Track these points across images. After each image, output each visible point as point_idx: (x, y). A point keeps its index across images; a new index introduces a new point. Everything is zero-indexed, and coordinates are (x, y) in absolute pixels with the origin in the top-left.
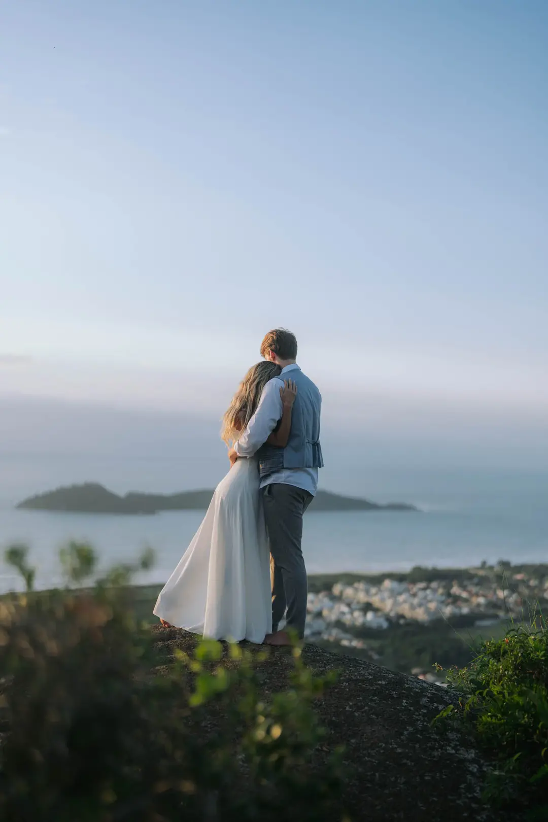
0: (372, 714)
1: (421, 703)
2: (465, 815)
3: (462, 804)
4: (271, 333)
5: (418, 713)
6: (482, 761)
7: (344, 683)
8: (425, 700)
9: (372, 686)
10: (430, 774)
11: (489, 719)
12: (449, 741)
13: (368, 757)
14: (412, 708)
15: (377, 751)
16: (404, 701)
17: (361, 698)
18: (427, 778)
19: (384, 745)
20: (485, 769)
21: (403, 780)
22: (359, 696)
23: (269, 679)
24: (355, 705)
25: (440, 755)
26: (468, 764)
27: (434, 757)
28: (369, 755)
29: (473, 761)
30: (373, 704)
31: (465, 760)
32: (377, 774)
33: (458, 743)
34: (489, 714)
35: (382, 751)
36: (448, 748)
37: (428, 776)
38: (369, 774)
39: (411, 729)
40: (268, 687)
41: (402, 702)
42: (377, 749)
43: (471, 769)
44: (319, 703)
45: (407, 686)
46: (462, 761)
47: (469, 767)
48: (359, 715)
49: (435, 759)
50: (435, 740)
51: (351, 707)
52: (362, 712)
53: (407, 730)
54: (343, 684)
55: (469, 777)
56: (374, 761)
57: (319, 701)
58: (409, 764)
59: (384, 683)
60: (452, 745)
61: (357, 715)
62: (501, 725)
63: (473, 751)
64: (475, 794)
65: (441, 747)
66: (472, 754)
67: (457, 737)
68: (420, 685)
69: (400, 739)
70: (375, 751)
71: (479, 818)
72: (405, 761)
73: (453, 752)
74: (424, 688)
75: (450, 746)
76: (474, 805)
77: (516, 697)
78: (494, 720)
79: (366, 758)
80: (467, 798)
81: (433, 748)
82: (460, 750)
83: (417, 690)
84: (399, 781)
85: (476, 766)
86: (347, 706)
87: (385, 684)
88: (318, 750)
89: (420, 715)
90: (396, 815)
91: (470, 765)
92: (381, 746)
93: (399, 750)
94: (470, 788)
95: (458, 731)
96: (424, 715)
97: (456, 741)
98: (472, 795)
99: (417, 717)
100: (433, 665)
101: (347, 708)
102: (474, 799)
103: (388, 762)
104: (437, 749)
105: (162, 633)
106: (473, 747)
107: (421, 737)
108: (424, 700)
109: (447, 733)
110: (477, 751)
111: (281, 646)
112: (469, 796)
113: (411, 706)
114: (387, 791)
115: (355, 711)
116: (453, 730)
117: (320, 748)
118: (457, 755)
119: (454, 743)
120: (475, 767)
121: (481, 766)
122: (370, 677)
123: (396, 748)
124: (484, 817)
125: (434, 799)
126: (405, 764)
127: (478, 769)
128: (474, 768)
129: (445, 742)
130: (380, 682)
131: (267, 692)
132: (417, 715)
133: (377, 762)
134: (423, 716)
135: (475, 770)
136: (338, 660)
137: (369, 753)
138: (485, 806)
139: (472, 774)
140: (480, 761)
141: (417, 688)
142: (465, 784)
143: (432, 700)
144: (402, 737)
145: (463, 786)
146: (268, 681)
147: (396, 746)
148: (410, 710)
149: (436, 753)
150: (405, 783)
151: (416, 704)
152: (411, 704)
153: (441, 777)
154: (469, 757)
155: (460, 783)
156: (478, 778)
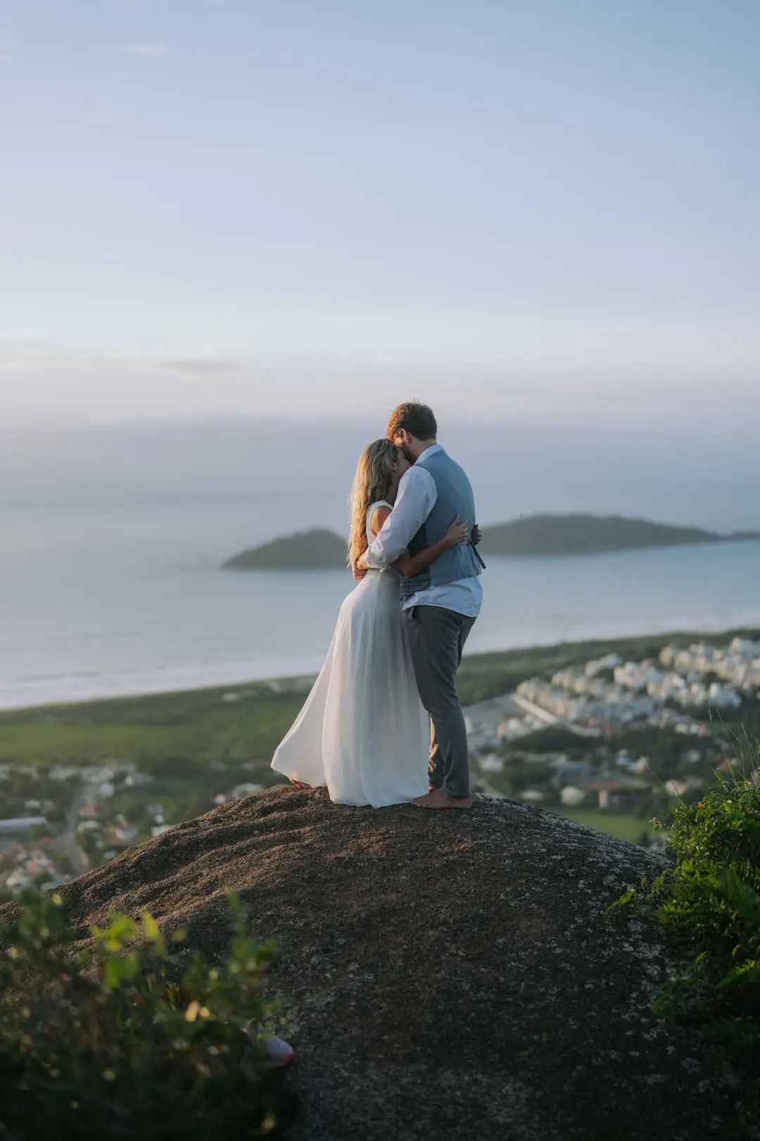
0: (533, 902)
1: (604, 883)
2: (629, 1033)
3: (628, 1018)
4: (403, 407)
5: (595, 898)
6: (667, 961)
7: (507, 861)
8: (611, 878)
9: (542, 861)
10: (593, 981)
11: (672, 909)
12: (629, 934)
13: (515, 961)
14: (590, 891)
15: (529, 953)
16: (582, 881)
17: (524, 881)
18: (587, 986)
19: (540, 944)
20: (668, 971)
21: (556, 990)
22: (520, 878)
23: (409, 860)
24: (512, 891)
25: (611, 954)
26: (645, 965)
27: (603, 958)
28: (519, 960)
29: (658, 961)
30: (538, 889)
31: (644, 959)
32: (523, 984)
33: (640, 937)
34: (674, 901)
35: (536, 953)
36: (626, 945)
37: (590, 983)
38: (513, 984)
39: (580, 921)
40: (406, 871)
41: (578, 883)
42: (530, 950)
43: (649, 971)
44: (466, 891)
45: (590, 859)
46: (638, 962)
47: (647, 969)
48: (515, 904)
49: (604, 961)
50: (610, 934)
51: (507, 894)
52: (520, 901)
53: (575, 922)
54: (505, 861)
55: (644, 982)
56: (522, 966)
57: (467, 887)
58: (569, 969)
59: (559, 857)
60: (631, 940)
61: (513, 904)
62: (688, 915)
63: (658, 947)
64: (649, 1005)
65: (616, 944)
66: (656, 951)
67: (641, 928)
68: (612, 858)
69: (563, 935)
70: (527, 953)
71: (647, 1036)
72: (564, 965)
73: (632, 949)
74: (616, 860)
75: (628, 941)
76: (644, 1020)
77: (711, 879)
78: (679, 910)
79: (513, 963)
80: (636, 1010)
81: (603, 946)
82: (641, 946)
83: (603, 865)
84: (550, 991)
85: (657, 967)
86: (501, 892)
87: (562, 860)
88: (452, 955)
89: (598, 900)
90: (536, 1037)
91: (649, 967)
92: (536, 946)
93: (558, 951)
94: (644, 997)
95: (645, 919)
96: (604, 900)
97: (640, 934)
98: (644, 1007)
99: (592, 904)
100: (650, 821)
101: (502, 896)
102: (646, 1013)
103: (541, 968)
104: (609, 947)
105: (290, 799)
106: (661, 942)
107: (591, 931)
109: (629, 924)
110: (664, 947)
111: (442, 809)
112: (640, 1008)
113: (589, 889)
114: (531, 1006)
115: (511, 900)
116: (637, 919)
117: (455, 952)
118: (636, 954)
119: (636, 937)
120: (656, 969)
121: (663, 967)
122: (544, 850)
123: (555, 948)
124: (655, 1035)
125: (593, 1014)
126: (563, 968)
127: (659, 972)
128: (654, 971)
129: (623, 937)
130: (555, 857)
131: (404, 877)
132: (593, 901)
133: (526, 967)
134: (603, 902)
135: (656, 972)
136: (510, 825)
137: (518, 955)
138: (659, 1021)
139: (649, 978)
140: (664, 960)
141: (604, 862)
142: (638, 993)
143: (620, 877)
144: (566, 933)
145: (634, 995)
146: (409, 862)
147: (555, 945)
148: (587, 893)
149: (606, 953)
150: (558, 995)
151: (598, 884)
152: (589, 886)
153: (607, 984)
154: (650, 955)
155: (631, 991)
156: (657, 983)
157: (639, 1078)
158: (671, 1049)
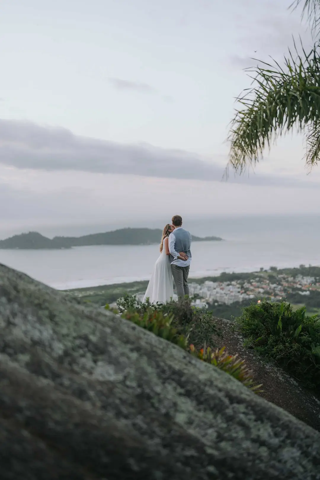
2: (239, 350)
6: (243, 338)
12: (235, 334)
20: (244, 340)
21: (223, 343)
29: (242, 338)
39: (225, 331)
46: (238, 338)
55: (240, 342)
63: (241, 336)
66: (241, 337)
76: (241, 348)
81: (231, 336)
94: (240, 344)
95: (238, 332)
96: (228, 328)
102: (242, 347)
108: (228, 325)
114: (219, 345)
116: (236, 331)
121: (243, 340)
128: (242, 340)
139: (241, 341)
143: (230, 324)
145: (238, 344)
149: (231, 337)
150: (224, 343)
151: (226, 325)
152: (225, 326)
153: (233, 342)
154: (240, 337)
155: (238, 343)
156: (242, 342)
157: (242, 356)
158: (247, 352)
